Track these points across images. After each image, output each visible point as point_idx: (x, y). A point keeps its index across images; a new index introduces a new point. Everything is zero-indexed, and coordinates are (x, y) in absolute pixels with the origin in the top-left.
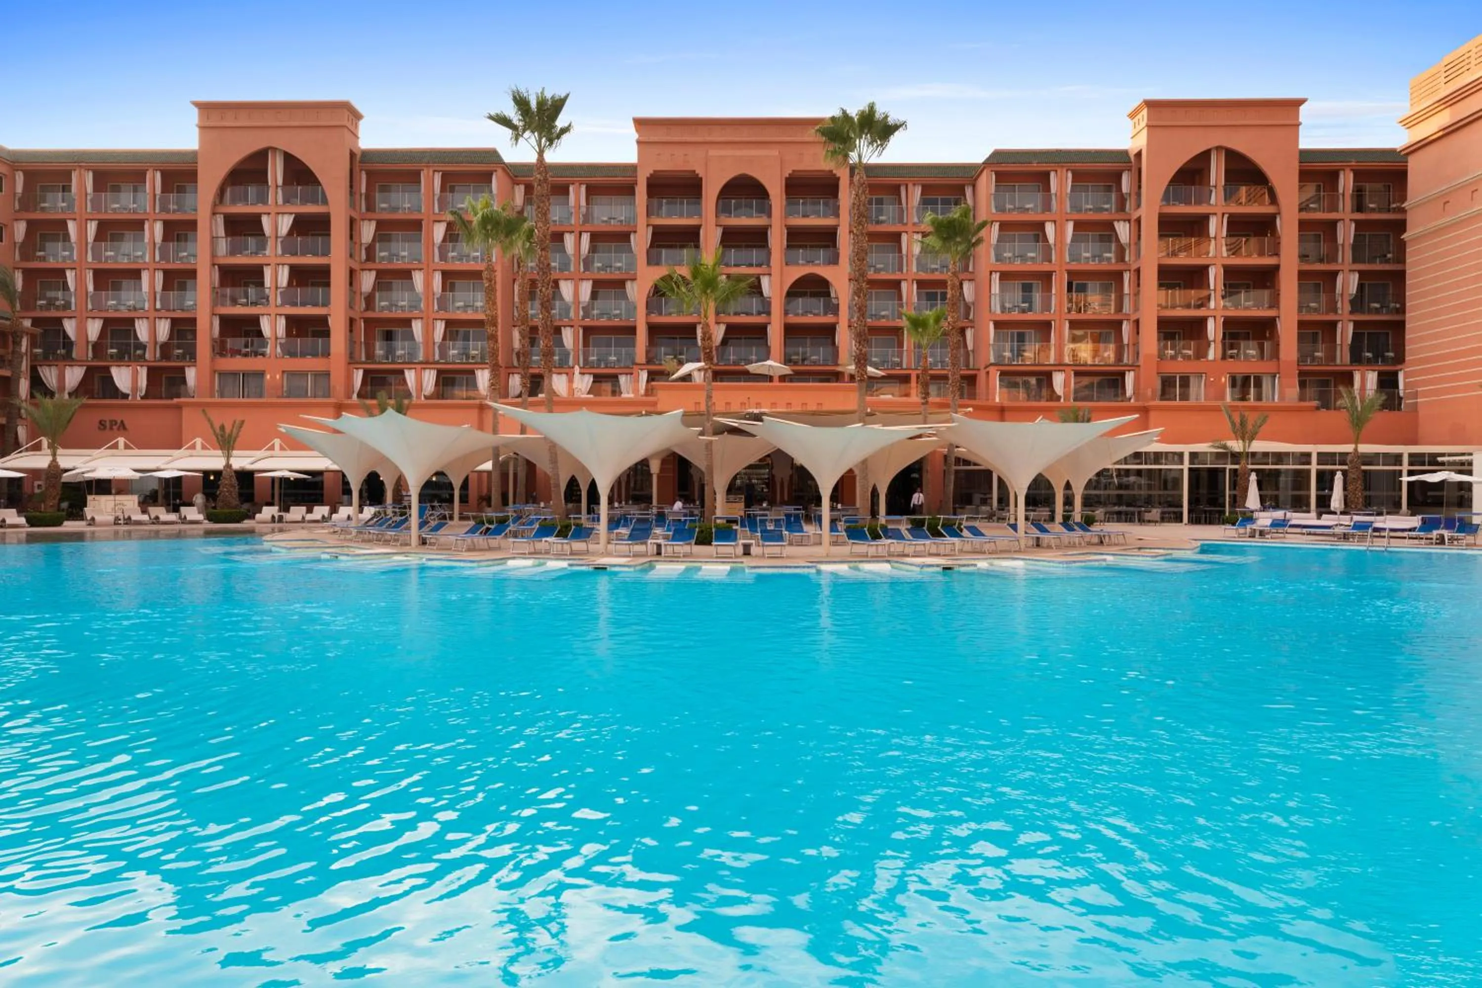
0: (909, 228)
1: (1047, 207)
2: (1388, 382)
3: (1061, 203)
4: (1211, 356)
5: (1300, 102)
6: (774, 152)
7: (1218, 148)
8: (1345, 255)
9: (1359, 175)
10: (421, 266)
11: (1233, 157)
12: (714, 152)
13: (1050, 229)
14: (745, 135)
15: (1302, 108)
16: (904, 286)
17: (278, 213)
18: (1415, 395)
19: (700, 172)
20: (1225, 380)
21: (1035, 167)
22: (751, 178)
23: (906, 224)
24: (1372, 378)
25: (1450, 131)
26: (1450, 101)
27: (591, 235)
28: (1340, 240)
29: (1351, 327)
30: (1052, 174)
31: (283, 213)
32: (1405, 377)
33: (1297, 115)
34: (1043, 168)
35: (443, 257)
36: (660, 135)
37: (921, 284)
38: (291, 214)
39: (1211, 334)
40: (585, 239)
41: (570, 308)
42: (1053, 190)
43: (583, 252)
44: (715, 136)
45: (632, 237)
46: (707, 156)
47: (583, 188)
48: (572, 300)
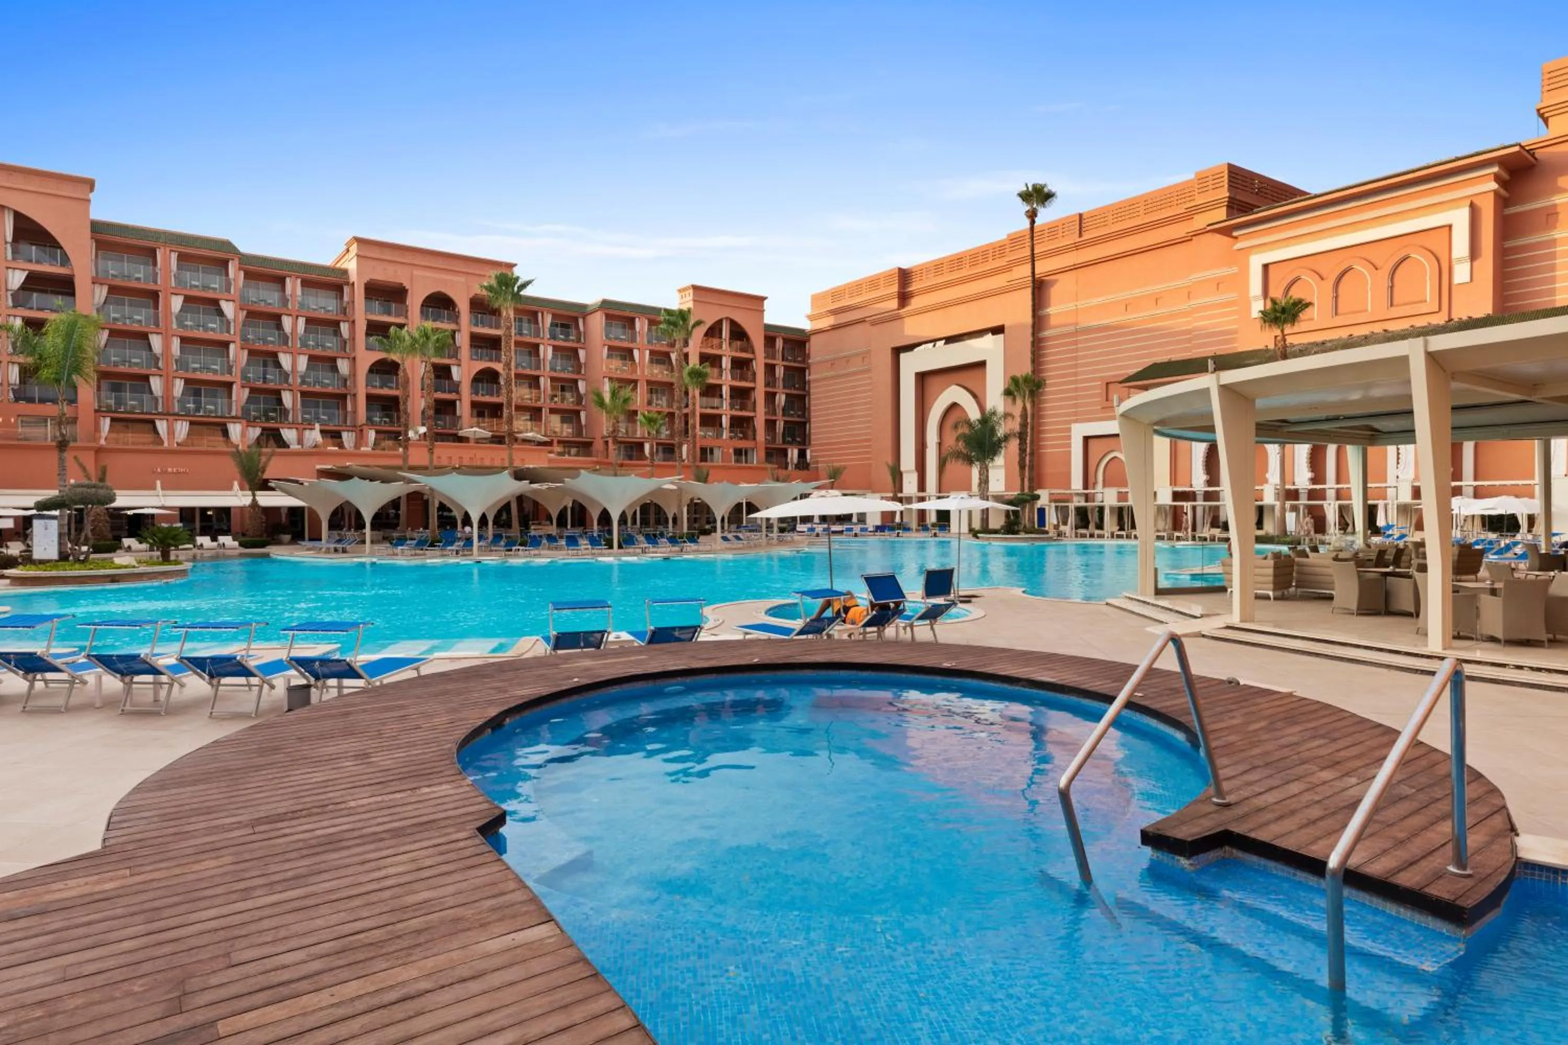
0: (545, 341)
1: (633, 340)
2: (802, 454)
3: (642, 339)
4: (724, 437)
5: (765, 298)
6: (462, 279)
7: (727, 318)
8: (780, 384)
9: (786, 341)
10: (159, 331)
11: (733, 323)
12: (417, 272)
13: (636, 353)
14: (440, 263)
15: (766, 302)
16: (542, 380)
17: (8, 268)
18: (817, 462)
19: (407, 285)
20: (731, 451)
21: (627, 314)
22: (445, 295)
23: (543, 338)
24: (796, 452)
25: (835, 328)
26: (834, 312)
27: (306, 320)
28: (777, 375)
29: (782, 423)
30: (637, 320)
31: (14, 269)
32: (811, 452)
33: (762, 306)
34: (632, 315)
35: (181, 324)
36: (375, 253)
37: (553, 379)
38: (24, 270)
39: (724, 425)
40: (301, 322)
41: (289, 375)
42: (638, 329)
43: (299, 332)
44: (418, 260)
45: (342, 324)
46: (412, 275)
47: (299, 281)
48: (290, 369)
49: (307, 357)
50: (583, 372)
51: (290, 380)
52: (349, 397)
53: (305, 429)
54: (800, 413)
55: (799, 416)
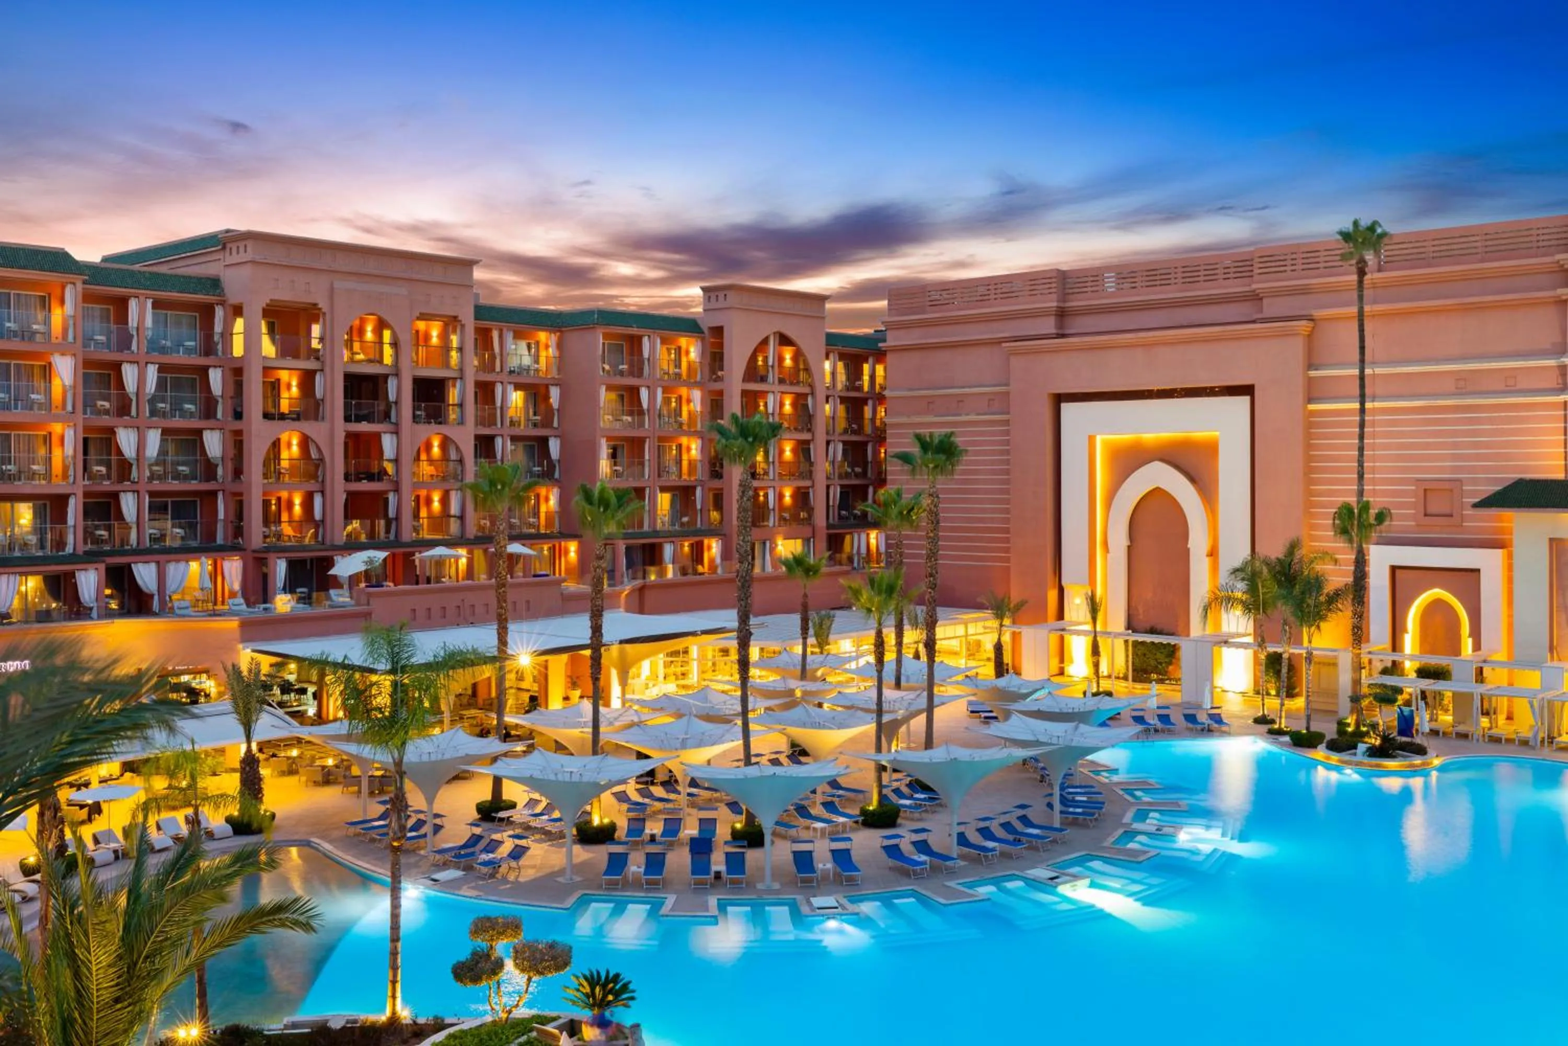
0: (505, 378)
1: (640, 372)
3: (653, 369)
6: (406, 290)
12: (341, 284)
13: (644, 394)
21: (632, 329)
22: (379, 317)
23: (500, 373)
27: (159, 369)
34: (637, 330)
37: (513, 439)
40: (152, 373)
41: (131, 465)
42: (646, 354)
43: (147, 391)
44: (342, 263)
45: (212, 372)
46: (332, 284)
47: (149, 303)
48: (134, 455)
49: (160, 431)
50: (555, 424)
51: (134, 474)
52: (220, 496)
53: (169, 561)
54: (858, 470)
55: (857, 476)
